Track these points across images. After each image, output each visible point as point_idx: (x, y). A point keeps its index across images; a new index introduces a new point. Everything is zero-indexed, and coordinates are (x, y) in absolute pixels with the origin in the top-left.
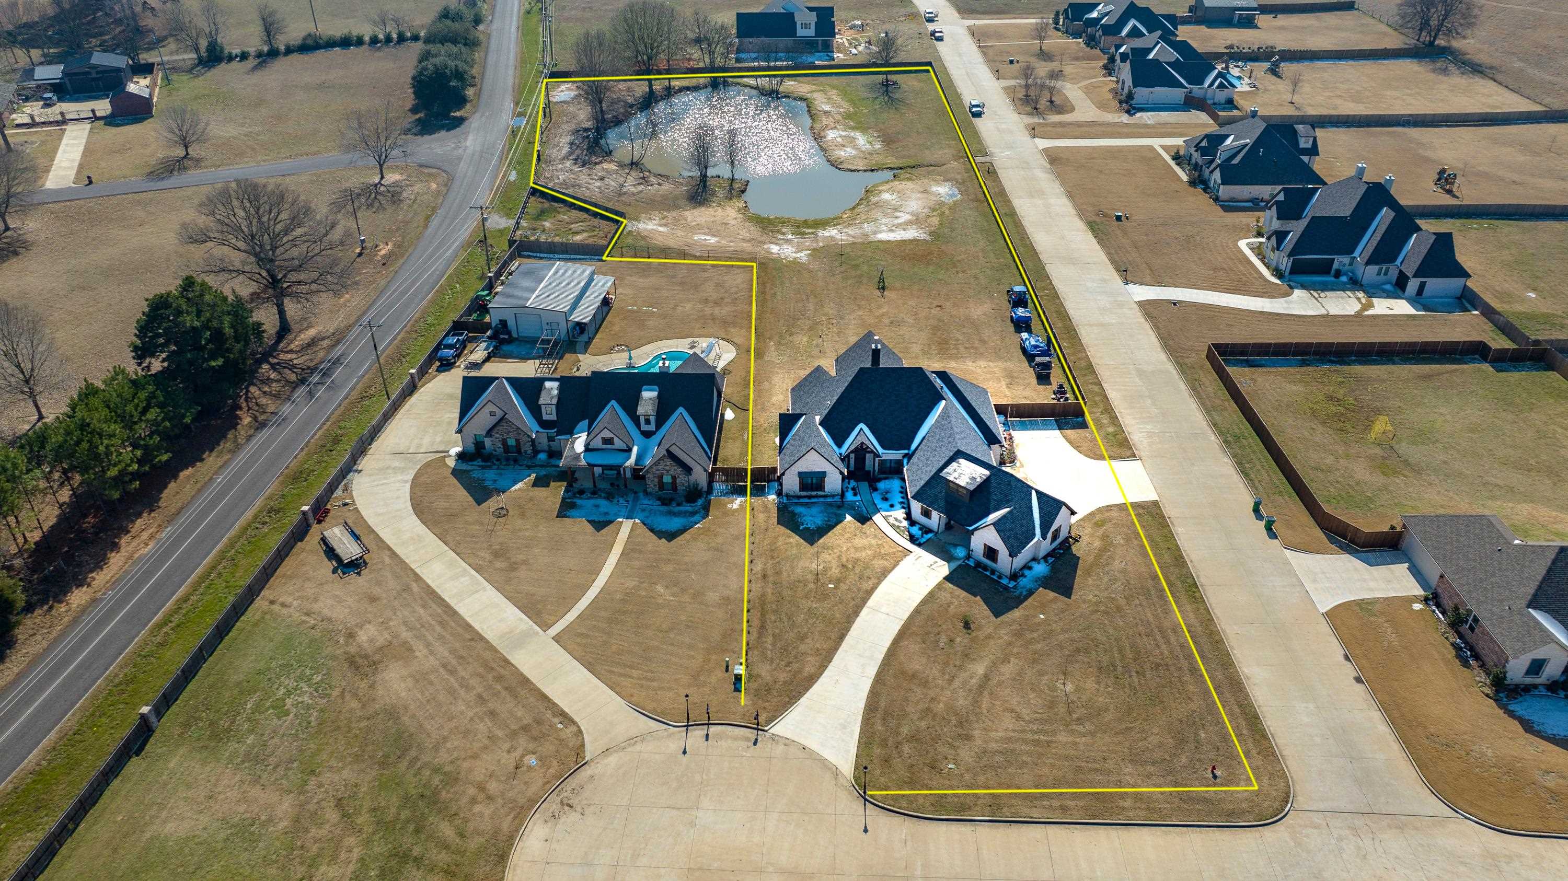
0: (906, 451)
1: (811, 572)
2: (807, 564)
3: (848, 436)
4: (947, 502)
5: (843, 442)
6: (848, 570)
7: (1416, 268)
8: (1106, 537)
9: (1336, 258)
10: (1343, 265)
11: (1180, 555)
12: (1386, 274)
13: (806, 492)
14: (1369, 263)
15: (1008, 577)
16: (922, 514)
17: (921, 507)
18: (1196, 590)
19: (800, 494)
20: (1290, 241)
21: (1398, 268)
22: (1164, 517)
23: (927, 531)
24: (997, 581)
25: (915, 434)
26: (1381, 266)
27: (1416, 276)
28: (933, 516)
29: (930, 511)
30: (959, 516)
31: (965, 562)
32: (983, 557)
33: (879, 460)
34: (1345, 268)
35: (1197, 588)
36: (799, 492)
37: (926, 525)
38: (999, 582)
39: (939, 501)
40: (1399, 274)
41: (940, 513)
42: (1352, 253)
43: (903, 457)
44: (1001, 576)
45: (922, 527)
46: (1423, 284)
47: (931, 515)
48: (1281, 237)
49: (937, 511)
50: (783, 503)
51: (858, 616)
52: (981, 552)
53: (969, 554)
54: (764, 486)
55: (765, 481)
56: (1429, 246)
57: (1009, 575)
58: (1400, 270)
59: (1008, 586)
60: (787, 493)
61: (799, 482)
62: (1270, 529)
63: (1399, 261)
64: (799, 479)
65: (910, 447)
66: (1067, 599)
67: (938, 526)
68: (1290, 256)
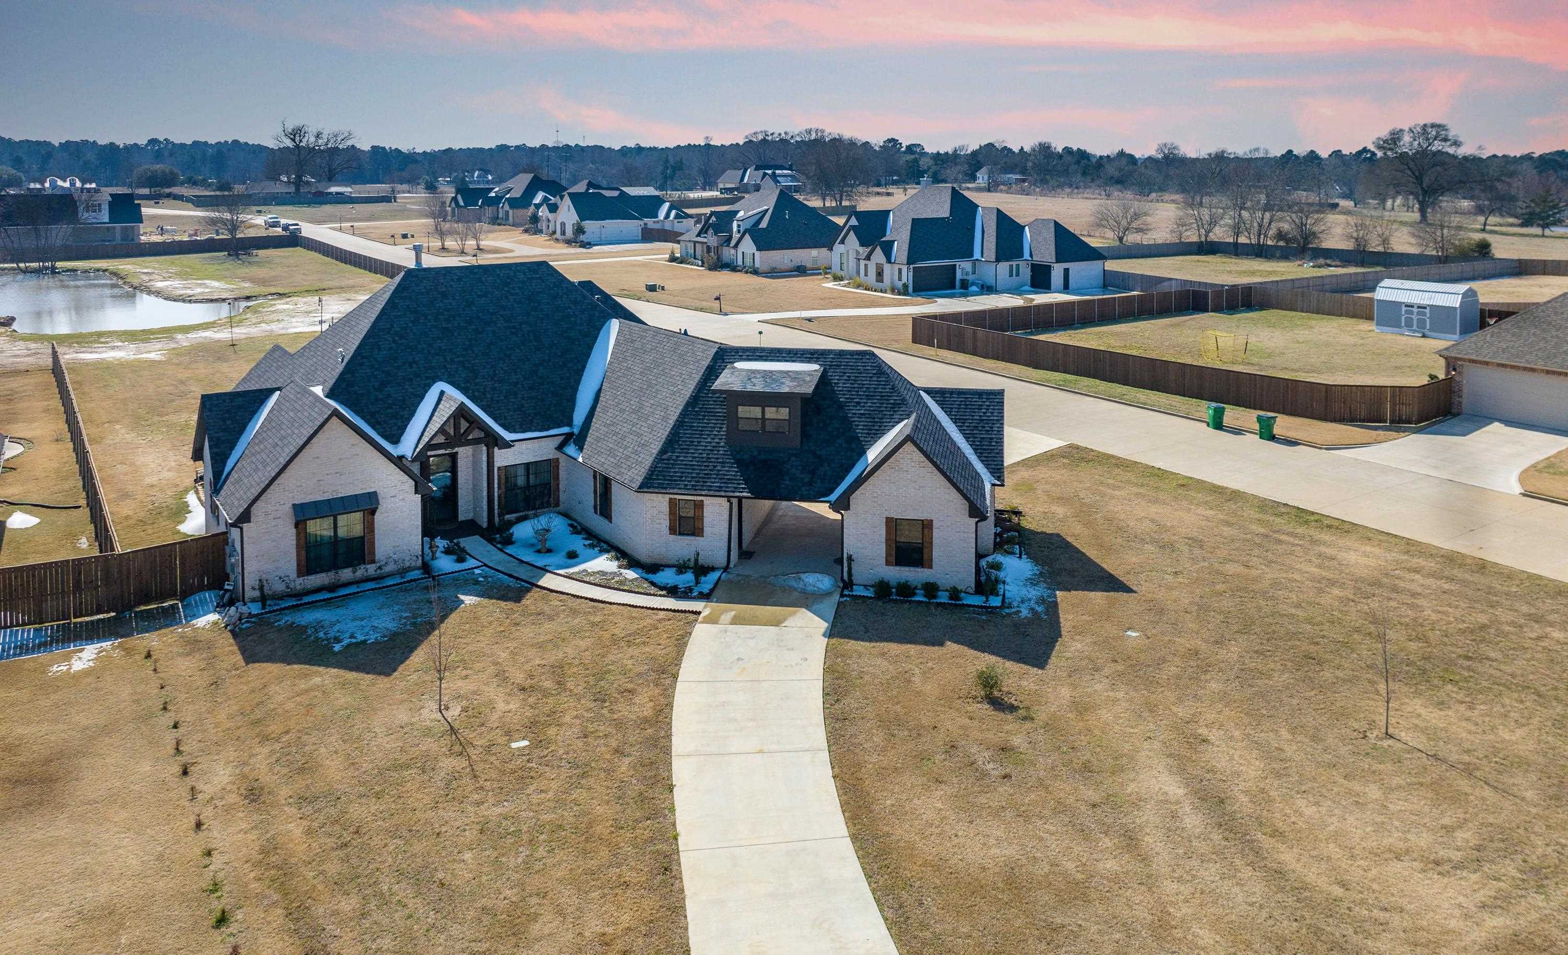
0: (566, 430)
1: (427, 732)
2: (402, 716)
3: (412, 414)
4: (740, 463)
5: (402, 430)
6: (546, 693)
7: (1053, 253)
8: (1062, 500)
9: (958, 264)
10: (967, 274)
11: (1214, 486)
12: (1018, 275)
13: (318, 576)
14: (998, 260)
15: (971, 591)
16: (673, 531)
17: (668, 509)
18: (1316, 517)
19: (300, 583)
20: (900, 249)
21: (1030, 263)
22: (1113, 456)
23: (701, 570)
24: (955, 605)
25: (575, 390)
26: (1011, 263)
27: (1058, 261)
28: (707, 521)
29: (699, 506)
30: (788, 482)
31: (846, 596)
32: (888, 563)
33: (499, 468)
34: (971, 278)
35: (1313, 513)
36: (298, 577)
37: (689, 560)
38: (963, 605)
39: (719, 468)
40: (1032, 271)
41: (729, 498)
42: (972, 256)
43: (560, 448)
44: (955, 594)
45: (681, 568)
46: (1066, 271)
47: (701, 518)
48: (887, 249)
49: (723, 494)
50: (250, 615)
51: (671, 788)
52: (880, 550)
53: (845, 574)
54: (172, 606)
55: (172, 595)
56: (1053, 229)
57: (973, 585)
58: (1032, 264)
59: (989, 607)
60: (261, 588)
61: (294, 542)
62: (1272, 438)
63: (1026, 255)
64: (294, 531)
65: (572, 420)
66: (1133, 594)
67: (726, 544)
68: (909, 263)
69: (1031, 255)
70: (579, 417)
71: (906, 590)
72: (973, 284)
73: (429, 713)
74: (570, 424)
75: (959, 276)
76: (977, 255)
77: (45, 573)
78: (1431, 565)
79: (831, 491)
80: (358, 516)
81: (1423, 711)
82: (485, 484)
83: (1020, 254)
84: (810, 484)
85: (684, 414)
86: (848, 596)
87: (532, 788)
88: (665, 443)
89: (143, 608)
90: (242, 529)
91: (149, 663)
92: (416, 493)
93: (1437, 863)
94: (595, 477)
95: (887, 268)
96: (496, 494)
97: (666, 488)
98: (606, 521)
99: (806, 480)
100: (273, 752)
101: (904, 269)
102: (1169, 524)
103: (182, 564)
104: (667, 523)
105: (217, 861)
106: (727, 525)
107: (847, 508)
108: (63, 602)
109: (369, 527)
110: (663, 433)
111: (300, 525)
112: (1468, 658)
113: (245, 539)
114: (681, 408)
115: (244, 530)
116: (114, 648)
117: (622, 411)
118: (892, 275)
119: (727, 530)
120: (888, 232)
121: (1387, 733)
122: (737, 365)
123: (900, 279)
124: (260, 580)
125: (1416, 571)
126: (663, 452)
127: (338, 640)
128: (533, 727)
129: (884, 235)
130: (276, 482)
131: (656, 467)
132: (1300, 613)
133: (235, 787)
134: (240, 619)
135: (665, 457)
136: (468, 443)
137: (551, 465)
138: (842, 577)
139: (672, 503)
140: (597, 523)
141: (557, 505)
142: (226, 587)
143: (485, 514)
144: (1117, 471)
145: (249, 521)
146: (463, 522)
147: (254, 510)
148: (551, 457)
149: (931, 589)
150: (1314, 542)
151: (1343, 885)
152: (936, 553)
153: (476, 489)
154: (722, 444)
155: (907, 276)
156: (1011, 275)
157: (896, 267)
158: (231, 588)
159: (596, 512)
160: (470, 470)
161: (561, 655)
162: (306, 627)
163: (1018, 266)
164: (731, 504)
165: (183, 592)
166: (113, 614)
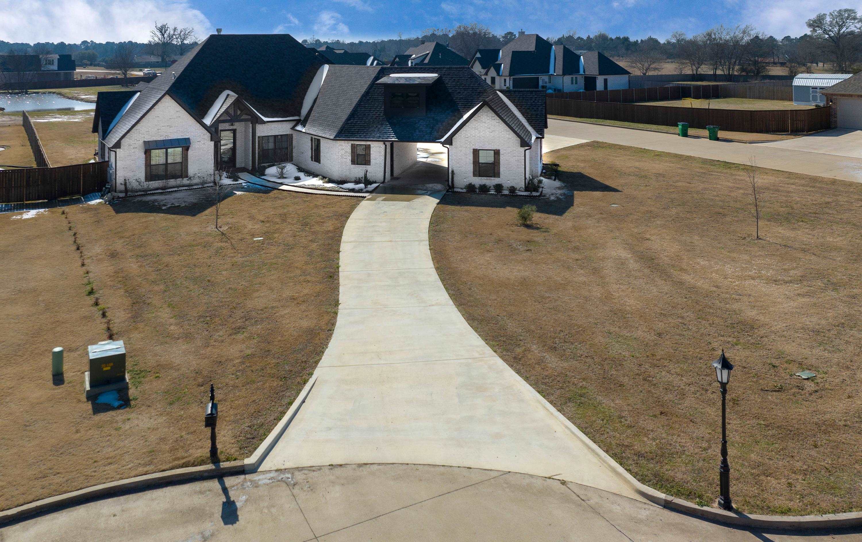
0: (297, 117)
1: (209, 234)
2: (196, 229)
3: (212, 105)
4: (391, 124)
7: (597, 69)
8: (584, 161)
9: (540, 77)
10: (546, 83)
11: (676, 154)
12: (576, 83)
13: (157, 182)
14: (564, 74)
15: (523, 190)
16: (353, 162)
17: (350, 150)
18: (736, 165)
19: (146, 185)
20: (505, 68)
21: (583, 76)
22: (617, 145)
23: (367, 182)
24: (513, 195)
25: (303, 98)
26: (572, 76)
27: (600, 74)
28: (373, 156)
29: (368, 147)
30: (418, 133)
31: (450, 192)
32: (474, 175)
33: (259, 137)
34: (548, 85)
35: (734, 164)
36: (146, 181)
37: (362, 178)
38: (517, 195)
39: (379, 127)
40: (585, 81)
41: (384, 142)
42: (549, 72)
43: (293, 128)
44: (512, 190)
45: (357, 182)
46: (606, 81)
47: (369, 155)
48: (497, 68)
49: (381, 139)
50: (119, 197)
51: (338, 252)
52: (470, 168)
53: (450, 182)
54: (78, 198)
55: (78, 193)
56: (597, 57)
57: (524, 187)
58: (585, 77)
59: (532, 196)
60: (125, 184)
61: (144, 162)
62: (717, 139)
63: (581, 72)
64: (144, 156)
65: (300, 113)
66: (619, 193)
67: (383, 169)
68: (510, 75)
69: (584, 72)
70: (304, 111)
71: (484, 189)
72: (550, 88)
73: (211, 228)
74: (299, 114)
75: (541, 83)
76: (551, 72)
77: (12, 175)
78: (803, 182)
79: (443, 137)
80: (180, 149)
81: (782, 232)
82: (251, 146)
83: (578, 71)
84: (431, 133)
85: (361, 101)
86: (451, 192)
87: (262, 253)
88: (349, 115)
89: (62, 199)
90: (116, 152)
91: (64, 216)
92: (211, 140)
93: (775, 281)
94: (312, 140)
95: (497, 79)
96: (257, 152)
97: (349, 137)
98: (318, 164)
99: (429, 131)
100: (124, 242)
101: (508, 79)
102: (646, 169)
103: (84, 176)
104: (350, 158)
105: (90, 275)
106: (383, 158)
107: (451, 144)
108: (20, 191)
109: (185, 157)
110: (348, 111)
111: (147, 152)
112: (815, 213)
113: (118, 158)
114: (359, 98)
115: (117, 153)
116: (45, 211)
117: (328, 105)
118: (501, 83)
119: (384, 161)
120: (499, 59)
121: (758, 237)
122: (392, 75)
123: (505, 85)
124: (125, 180)
125: (793, 184)
126: (348, 119)
127: (164, 205)
128: (266, 234)
129: (497, 60)
130: (135, 128)
131: (344, 127)
132: (717, 198)
133: (104, 253)
134: (113, 199)
135: (349, 122)
136: (242, 121)
137: (288, 138)
138: (448, 184)
139: (353, 147)
140: (313, 166)
141: (292, 161)
142: (107, 186)
143: (251, 163)
144: (619, 151)
145: (120, 148)
146: (238, 168)
147: (123, 141)
148: (288, 133)
149: (499, 188)
150: (732, 175)
151: (717, 287)
152: (502, 169)
153: (246, 150)
154: (382, 115)
155: (509, 83)
156: (572, 83)
157: (503, 78)
158: (109, 187)
159: (312, 160)
160: (243, 140)
161: (286, 211)
162: (148, 201)
163: (576, 78)
164: (386, 146)
165: (83, 191)
166: (46, 201)
